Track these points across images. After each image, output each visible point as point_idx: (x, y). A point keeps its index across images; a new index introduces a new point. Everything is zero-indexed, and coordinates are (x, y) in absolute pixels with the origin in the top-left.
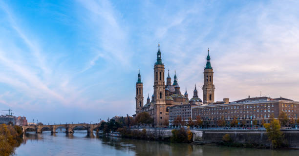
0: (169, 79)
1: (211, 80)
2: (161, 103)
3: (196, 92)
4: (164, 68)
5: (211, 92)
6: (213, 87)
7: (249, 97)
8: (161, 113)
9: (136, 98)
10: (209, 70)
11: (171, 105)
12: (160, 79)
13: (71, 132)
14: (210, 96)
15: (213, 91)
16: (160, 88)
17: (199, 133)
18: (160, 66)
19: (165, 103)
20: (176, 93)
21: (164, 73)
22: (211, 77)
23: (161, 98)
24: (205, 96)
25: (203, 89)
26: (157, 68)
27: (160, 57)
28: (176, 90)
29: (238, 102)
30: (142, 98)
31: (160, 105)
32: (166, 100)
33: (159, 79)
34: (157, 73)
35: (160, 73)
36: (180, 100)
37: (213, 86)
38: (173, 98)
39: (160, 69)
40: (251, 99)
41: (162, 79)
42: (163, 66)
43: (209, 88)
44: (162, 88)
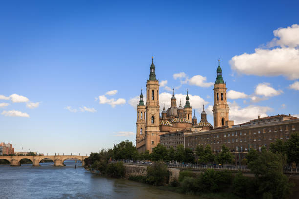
0: (174, 100)
1: (224, 99)
2: (153, 129)
3: (204, 116)
4: (159, 85)
5: (223, 115)
7: (259, 116)
8: (153, 143)
9: (137, 124)
12: (153, 99)
14: (223, 119)
15: (227, 113)
16: (152, 110)
17: (176, 172)
18: (153, 83)
19: (158, 129)
20: (178, 117)
21: (157, 91)
22: (224, 94)
23: (153, 122)
24: (215, 120)
25: (213, 110)
26: (149, 85)
27: (154, 72)
28: (178, 113)
29: (241, 125)
30: (144, 124)
31: (152, 132)
32: (161, 127)
33: (151, 98)
34: (149, 91)
35: (153, 91)
37: (226, 106)
38: (172, 123)
39: (153, 86)
40: (260, 120)
41: (156, 99)
42: (157, 83)
43: (220, 109)
44: (156, 111)
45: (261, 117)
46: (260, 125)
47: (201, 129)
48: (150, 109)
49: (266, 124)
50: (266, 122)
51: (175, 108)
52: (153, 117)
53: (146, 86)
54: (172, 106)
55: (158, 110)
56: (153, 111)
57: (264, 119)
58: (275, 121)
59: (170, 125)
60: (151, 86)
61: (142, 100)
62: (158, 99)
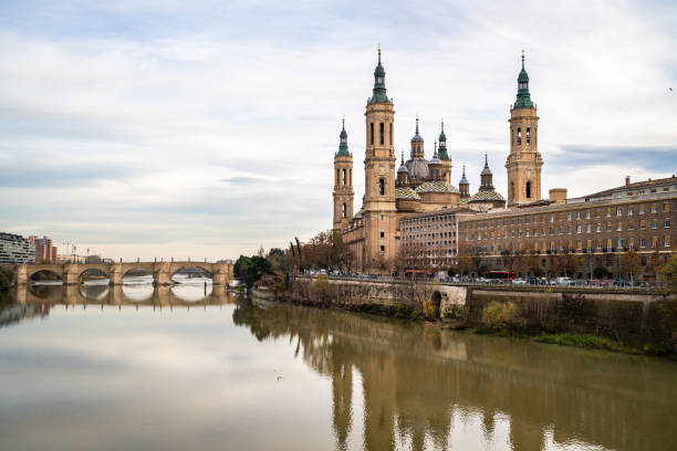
0: (417, 143)
1: (532, 140)
2: (383, 207)
3: (487, 177)
4: (394, 113)
5: (529, 175)
6: (538, 161)
7: (628, 180)
8: (382, 235)
9: (334, 195)
10: (525, 113)
11: (413, 211)
12: (382, 142)
13: (165, 285)
14: (528, 185)
15: (538, 172)
16: (380, 166)
17: (457, 295)
18: (382, 107)
19: (392, 207)
20: (430, 180)
21: (391, 125)
22: (533, 130)
23: (382, 193)
24: (512, 186)
25: (507, 166)
26: (373, 111)
27: (383, 84)
28: (431, 172)
29: (587, 198)
30: (351, 194)
31: (379, 212)
32: (398, 200)
33: (377, 141)
34: (372, 125)
35: (382, 125)
36: (441, 198)
37: (537, 155)
38: (419, 194)
39: (382, 114)
40: (629, 188)
41: (387, 141)
42: (390, 107)
43: (524, 163)
44: (387, 167)
45: (631, 182)
46: (634, 198)
47: (491, 206)
48: (377, 164)
49: (647, 196)
50: (647, 192)
51: (420, 160)
52: (382, 181)
53: (366, 114)
54: (413, 156)
55: (392, 166)
56: (382, 169)
57: (641, 186)
58: (667, 189)
59: (417, 197)
60: (377, 114)
61: (345, 143)
62: (391, 143)
